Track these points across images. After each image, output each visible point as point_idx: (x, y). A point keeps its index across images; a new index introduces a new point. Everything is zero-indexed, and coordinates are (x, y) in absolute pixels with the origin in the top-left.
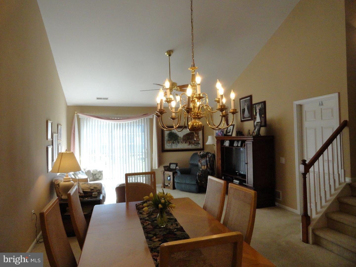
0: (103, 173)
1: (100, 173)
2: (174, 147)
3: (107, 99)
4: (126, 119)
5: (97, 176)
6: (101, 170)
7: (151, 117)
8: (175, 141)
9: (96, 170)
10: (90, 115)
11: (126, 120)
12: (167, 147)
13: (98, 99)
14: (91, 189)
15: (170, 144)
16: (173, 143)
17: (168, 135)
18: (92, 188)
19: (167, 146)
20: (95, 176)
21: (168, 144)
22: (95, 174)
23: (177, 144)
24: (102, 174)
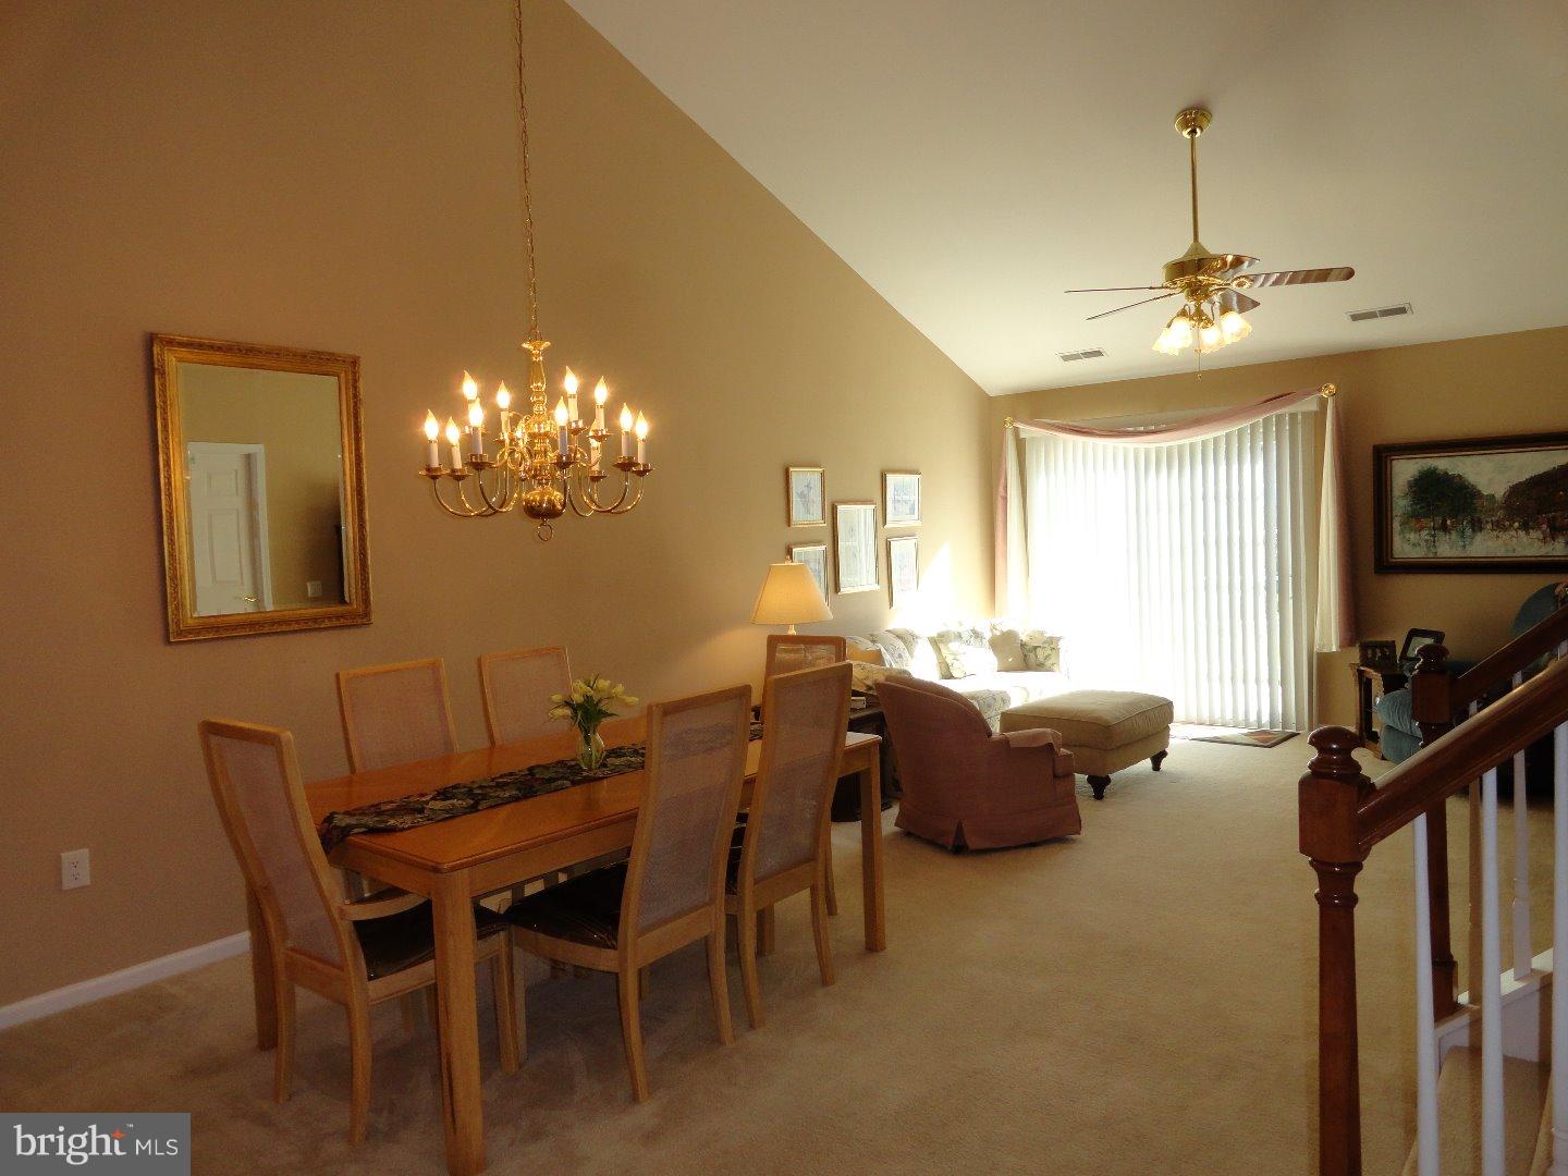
0: (1061, 644)
1: (1052, 644)
2: (1448, 548)
3: (1098, 353)
4: (1190, 427)
5: (1041, 654)
6: (1056, 635)
7: (1309, 405)
8: (1454, 515)
9: (1042, 634)
10: (1053, 425)
11: (1191, 431)
12: (1407, 547)
13: (1066, 358)
14: (867, 686)
15: (1424, 533)
16: (1444, 528)
17: (1411, 487)
18: (869, 683)
19: (1407, 544)
20: (1032, 655)
21: (1412, 536)
22: (1036, 648)
23: (1469, 532)
24: (1055, 649)
